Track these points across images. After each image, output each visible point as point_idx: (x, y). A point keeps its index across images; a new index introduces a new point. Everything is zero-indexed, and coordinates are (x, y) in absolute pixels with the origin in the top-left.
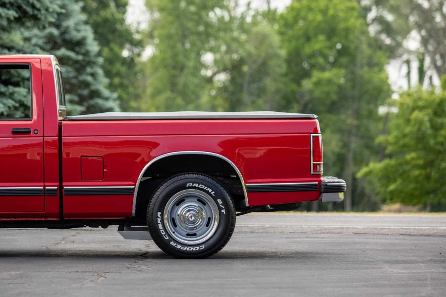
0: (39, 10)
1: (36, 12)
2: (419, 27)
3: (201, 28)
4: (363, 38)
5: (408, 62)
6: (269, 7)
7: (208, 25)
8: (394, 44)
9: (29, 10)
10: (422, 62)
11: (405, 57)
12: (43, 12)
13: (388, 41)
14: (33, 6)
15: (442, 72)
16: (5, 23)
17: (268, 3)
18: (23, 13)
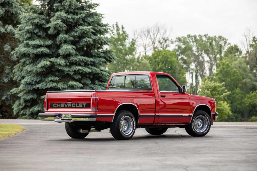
0: (111, 59)
2: (195, 61)
3: (125, 61)
5: (192, 73)
6: (146, 55)
7: (127, 60)
8: (187, 67)
10: (197, 73)
11: (191, 71)
12: (113, 59)
13: (185, 66)
14: (109, 58)
15: (203, 76)
16: (101, 63)
17: (145, 53)
18: (107, 59)
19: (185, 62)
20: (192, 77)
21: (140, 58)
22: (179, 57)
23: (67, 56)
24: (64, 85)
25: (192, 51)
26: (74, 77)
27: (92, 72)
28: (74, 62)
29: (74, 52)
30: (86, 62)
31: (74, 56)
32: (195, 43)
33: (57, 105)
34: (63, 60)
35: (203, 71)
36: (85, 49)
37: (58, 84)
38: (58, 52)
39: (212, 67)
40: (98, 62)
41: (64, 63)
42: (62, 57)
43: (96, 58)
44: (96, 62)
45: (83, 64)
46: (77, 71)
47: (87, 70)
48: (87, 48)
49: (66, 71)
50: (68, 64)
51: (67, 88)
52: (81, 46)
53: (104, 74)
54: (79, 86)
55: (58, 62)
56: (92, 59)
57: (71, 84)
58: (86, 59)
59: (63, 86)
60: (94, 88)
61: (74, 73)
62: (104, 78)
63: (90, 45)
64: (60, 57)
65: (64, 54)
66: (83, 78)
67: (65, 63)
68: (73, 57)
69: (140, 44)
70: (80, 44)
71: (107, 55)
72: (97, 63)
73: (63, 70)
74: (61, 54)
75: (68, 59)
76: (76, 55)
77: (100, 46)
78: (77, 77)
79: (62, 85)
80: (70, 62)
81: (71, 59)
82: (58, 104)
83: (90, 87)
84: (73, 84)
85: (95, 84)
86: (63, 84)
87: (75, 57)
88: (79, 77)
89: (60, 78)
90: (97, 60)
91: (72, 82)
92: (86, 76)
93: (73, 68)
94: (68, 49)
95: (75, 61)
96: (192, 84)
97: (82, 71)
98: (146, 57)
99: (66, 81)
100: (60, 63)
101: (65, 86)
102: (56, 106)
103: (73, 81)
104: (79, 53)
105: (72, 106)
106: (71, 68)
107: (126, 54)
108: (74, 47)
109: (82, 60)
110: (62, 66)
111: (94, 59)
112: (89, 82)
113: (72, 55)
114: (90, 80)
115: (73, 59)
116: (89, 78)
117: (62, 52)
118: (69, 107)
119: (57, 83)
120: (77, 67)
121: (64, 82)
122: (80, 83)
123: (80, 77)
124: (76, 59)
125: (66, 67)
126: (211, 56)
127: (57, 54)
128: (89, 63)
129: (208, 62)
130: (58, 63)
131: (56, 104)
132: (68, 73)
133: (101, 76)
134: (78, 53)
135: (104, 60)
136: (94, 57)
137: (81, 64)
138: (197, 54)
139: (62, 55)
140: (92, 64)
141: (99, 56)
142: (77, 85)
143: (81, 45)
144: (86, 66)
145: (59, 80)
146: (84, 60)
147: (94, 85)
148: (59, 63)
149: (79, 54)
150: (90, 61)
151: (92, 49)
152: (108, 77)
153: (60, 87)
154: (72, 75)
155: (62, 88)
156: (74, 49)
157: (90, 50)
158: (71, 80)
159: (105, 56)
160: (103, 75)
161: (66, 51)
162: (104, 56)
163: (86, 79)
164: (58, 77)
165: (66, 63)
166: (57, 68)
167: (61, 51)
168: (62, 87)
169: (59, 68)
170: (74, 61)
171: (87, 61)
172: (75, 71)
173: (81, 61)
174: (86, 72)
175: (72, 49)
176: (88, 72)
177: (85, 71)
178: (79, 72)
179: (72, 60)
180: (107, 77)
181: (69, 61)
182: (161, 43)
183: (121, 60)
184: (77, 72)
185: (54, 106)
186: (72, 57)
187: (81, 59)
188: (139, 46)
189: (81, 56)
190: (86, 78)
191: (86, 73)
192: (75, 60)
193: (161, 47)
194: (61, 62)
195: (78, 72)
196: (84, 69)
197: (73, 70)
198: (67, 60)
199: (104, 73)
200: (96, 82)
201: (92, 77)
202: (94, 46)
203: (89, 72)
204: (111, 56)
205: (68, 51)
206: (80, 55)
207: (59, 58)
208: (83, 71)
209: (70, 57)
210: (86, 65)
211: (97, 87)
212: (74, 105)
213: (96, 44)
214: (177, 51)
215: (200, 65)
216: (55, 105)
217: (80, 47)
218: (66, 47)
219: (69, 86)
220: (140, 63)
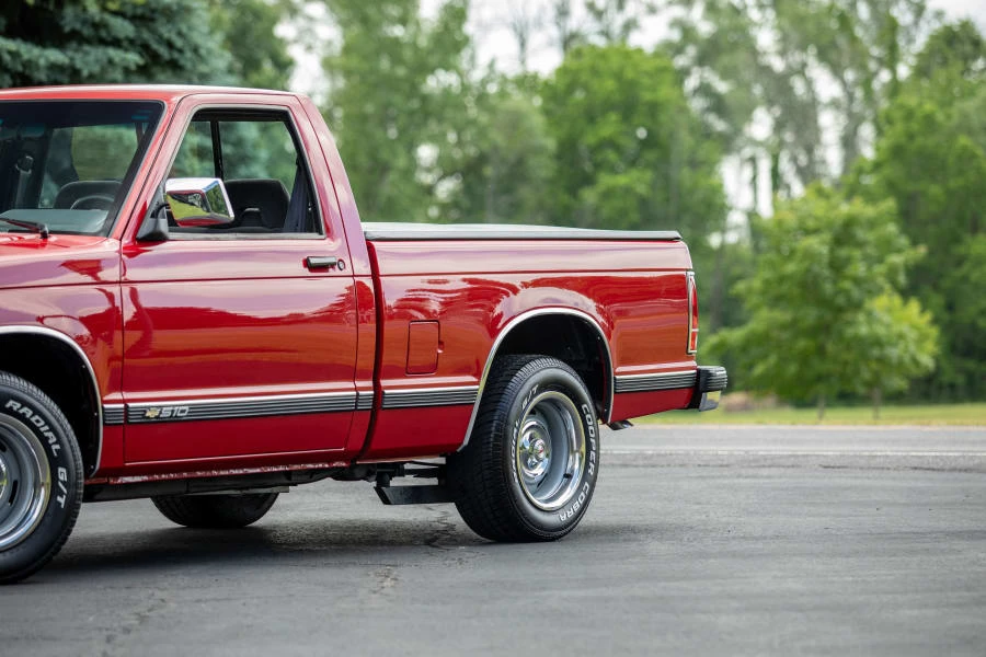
0: (181, 51)
1: (176, 55)
2: (770, 103)
4: (682, 120)
5: (753, 160)
6: (525, 70)
8: (730, 130)
9: (163, 51)
10: (775, 159)
11: (748, 152)
13: (720, 125)
14: (170, 45)
15: (807, 174)
17: (523, 62)
18: (152, 56)
19: (719, 106)
20: (754, 179)
21: (492, 89)
22: (691, 83)
25: (754, 52)
32: (771, 14)
35: (810, 150)
39: (856, 131)
43: (86, 48)
56: (56, 56)
58: (18, 53)
71: (153, 32)
90: (88, 60)
96: (752, 215)
107: (424, 69)
111: (76, 51)
126: (849, 74)
129: (835, 104)
136: (74, 45)
138: (778, 65)
141: (104, 34)
146: (6, 59)
159: (146, 35)
182: (600, 14)
193: (601, 33)
204: (180, 34)
214: (678, 49)
215: (798, 118)
220: (492, 110)
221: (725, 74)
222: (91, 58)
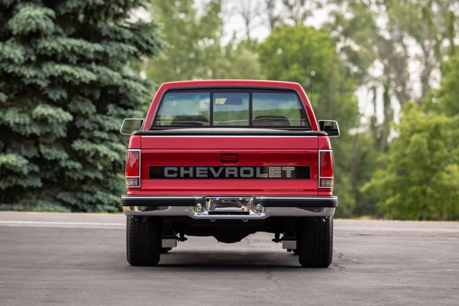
0: (152, 45)
1: (150, 47)
2: (382, 57)
3: (192, 55)
4: (336, 66)
5: (374, 89)
6: (249, 38)
8: (361, 72)
9: (144, 45)
10: (387, 88)
11: (370, 84)
12: (156, 47)
13: (355, 69)
14: (147, 42)
15: (403, 97)
16: (125, 56)
17: (248, 33)
18: (140, 48)
19: (354, 58)
20: (375, 98)
21: (235, 48)
22: (340, 45)
23: (30, 37)
24: (23, 115)
25: (374, 28)
26: (46, 95)
27: (98, 82)
28: (50, 54)
29: (51, 25)
30: (82, 52)
31: (49, 38)
32: (383, 8)
33: (179, 172)
34: (21, 47)
35: (403, 84)
36: (81, 17)
37: (5, 113)
38: (6, 26)
39: (429, 74)
40: (116, 53)
41: (22, 58)
42: (17, 41)
43: (111, 43)
44: (111, 55)
45: (74, 59)
46: (59, 76)
47: (85, 75)
48: (87, 17)
49: (28, 76)
50: (33, 58)
51: (30, 125)
52: (69, 11)
53: (131, 88)
54: (62, 118)
55: (5, 53)
56: (98, 47)
57: (40, 113)
58: (81, 47)
59: (20, 117)
60: (104, 124)
61: (49, 82)
62: (134, 97)
63: (95, 7)
64: (13, 39)
65: (23, 32)
66: (74, 99)
67: (25, 56)
68: (46, 39)
69: (234, 8)
70: (65, 4)
71: (140, 36)
72: (113, 57)
73: (19, 75)
74: (15, 32)
75: (34, 45)
76: (56, 34)
77: (121, 10)
78: (55, 94)
79: (17, 115)
80: (38, 52)
81: (41, 46)
82: (182, 169)
83: (95, 122)
84: (46, 113)
85: (108, 113)
86: (20, 113)
87: (52, 41)
88: (61, 96)
89: (12, 96)
90: (112, 49)
91: (43, 107)
92: (81, 91)
93: (48, 69)
94: (33, 19)
95: (53, 52)
96: (373, 119)
97: (71, 78)
98: (250, 44)
99: (27, 105)
100: (12, 56)
101: (24, 118)
102: (175, 175)
103: (47, 106)
104: (64, 28)
105: (242, 175)
106: (41, 68)
108: (51, 12)
109: (72, 49)
110: (17, 65)
111: (107, 44)
112: (90, 108)
113: (46, 36)
114: (94, 103)
115: (47, 44)
116: (91, 97)
117: (19, 27)
118: (227, 175)
119: (4, 110)
120: (57, 67)
121: (23, 108)
122: (65, 109)
123: (65, 95)
124: (54, 45)
125: (27, 67)
126: (427, 43)
127: (5, 33)
128: (91, 56)
129: (417, 57)
130: (5, 56)
131: (175, 169)
132: (34, 81)
133: (122, 94)
134: (60, 30)
135: (133, 49)
136: (105, 41)
137: (68, 59)
138: (387, 36)
139: (18, 34)
140: (100, 58)
141: (119, 37)
142: (58, 116)
143: (69, 8)
144: (83, 64)
145: (7, 100)
146: (76, 49)
147: (105, 117)
148: (7, 57)
149: (65, 32)
150: (92, 50)
151: (100, 18)
152: (143, 97)
153: (12, 122)
154: (43, 90)
155: (15, 123)
156: (50, 17)
157: (95, 21)
158: (40, 102)
159: (137, 38)
160: (128, 90)
161: (28, 24)
162: (133, 38)
163: (83, 101)
164: (6, 94)
165: (27, 57)
166: (2, 69)
167: (15, 24)
168: (17, 120)
169: (8, 69)
170: (50, 51)
171: (85, 51)
172: (52, 78)
173: (68, 52)
174: (83, 80)
175: (44, 19)
176: (87, 82)
177: (80, 78)
178: (64, 81)
179: (45, 48)
180: (139, 95)
181: (35, 50)
182: (291, 7)
183: (182, 53)
184: (59, 82)
185: (166, 174)
186: (43, 39)
187: (69, 47)
188: (231, 15)
189: (70, 36)
190: (81, 98)
191: (83, 84)
192: (53, 49)
193: (292, 18)
194: (15, 54)
195: (62, 82)
196: (77, 71)
197: (48, 75)
198: (31, 47)
199: (132, 84)
200: (111, 108)
201: (97, 95)
202: (105, 10)
203: (92, 82)
204: (152, 37)
205: (33, 23)
206: (66, 35)
207: (9, 42)
208: (75, 78)
209: (39, 41)
210: (83, 60)
211: (112, 122)
212: (247, 172)
213: (110, 6)
214: (334, 28)
215: (397, 65)
216: (170, 172)
217: (68, 14)
218: (28, 13)
219: (35, 120)
220: (232, 60)
221: (359, 41)
222: (114, 48)
